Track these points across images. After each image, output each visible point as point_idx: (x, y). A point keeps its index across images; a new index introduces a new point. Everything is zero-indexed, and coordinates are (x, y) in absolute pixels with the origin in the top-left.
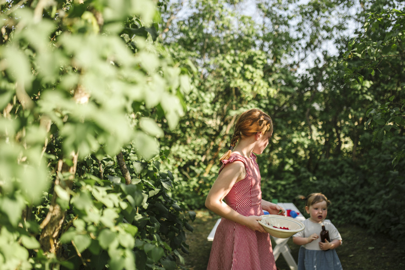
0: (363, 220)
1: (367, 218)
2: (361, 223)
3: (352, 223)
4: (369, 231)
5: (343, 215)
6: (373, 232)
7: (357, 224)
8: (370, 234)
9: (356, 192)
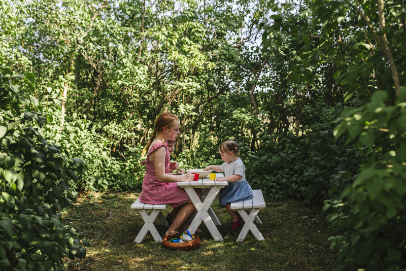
0: (300, 192)
1: (303, 189)
2: (298, 196)
3: (290, 197)
4: (304, 202)
5: (281, 189)
6: (309, 203)
7: (295, 197)
8: (306, 205)
9: (295, 165)
